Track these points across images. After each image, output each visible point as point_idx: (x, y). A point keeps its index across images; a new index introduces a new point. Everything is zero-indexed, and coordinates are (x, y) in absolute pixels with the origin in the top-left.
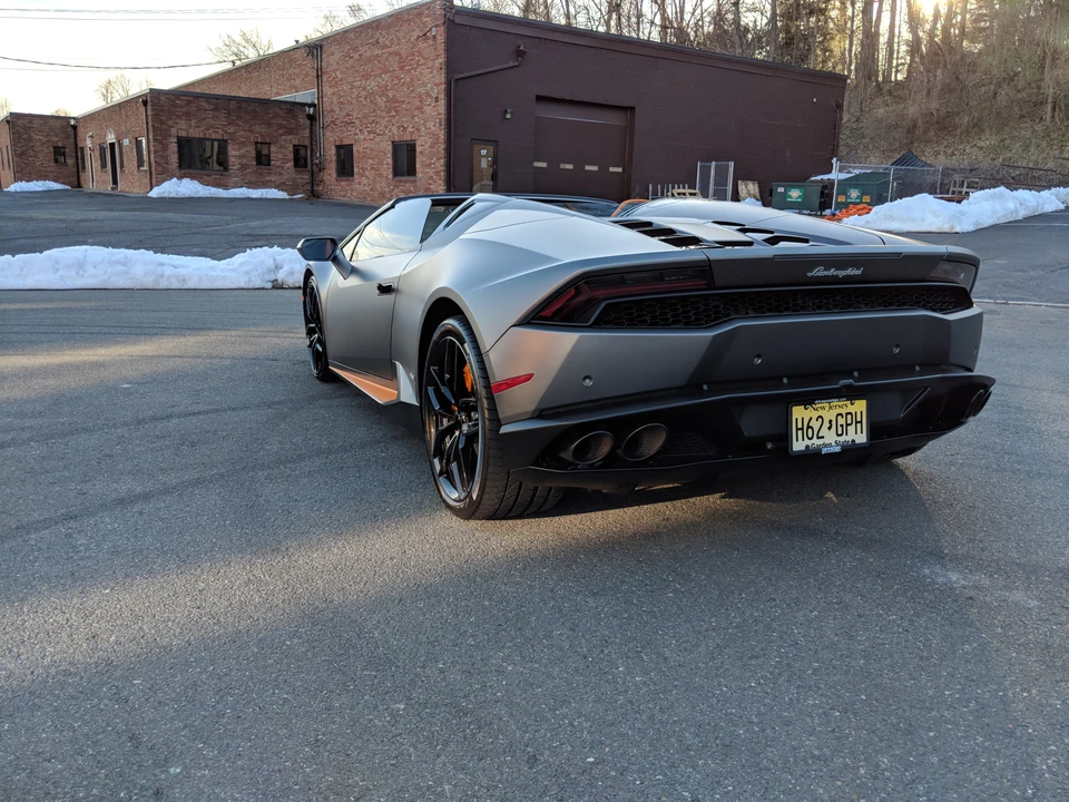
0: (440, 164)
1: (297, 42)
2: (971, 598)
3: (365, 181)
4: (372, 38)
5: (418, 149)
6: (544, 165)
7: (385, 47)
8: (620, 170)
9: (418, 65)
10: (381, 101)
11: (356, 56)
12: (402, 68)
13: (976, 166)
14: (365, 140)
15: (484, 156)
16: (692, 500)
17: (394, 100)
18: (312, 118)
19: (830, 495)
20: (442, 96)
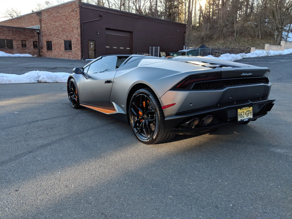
0: (79, 47)
1: (33, 11)
2: (287, 155)
3: (56, 51)
4: (57, 11)
5: (72, 43)
6: (108, 47)
7: (61, 13)
8: (129, 49)
9: (71, 19)
10: (60, 29)
11: (52, 16)
12: (66, 19)
13: (219, 48)
14: (55, 40)
15: (92, 45)
16: (202, 136)
17: (64, 28)
18: (38, 33)
19: (234, 132)
20: (79, 28)
